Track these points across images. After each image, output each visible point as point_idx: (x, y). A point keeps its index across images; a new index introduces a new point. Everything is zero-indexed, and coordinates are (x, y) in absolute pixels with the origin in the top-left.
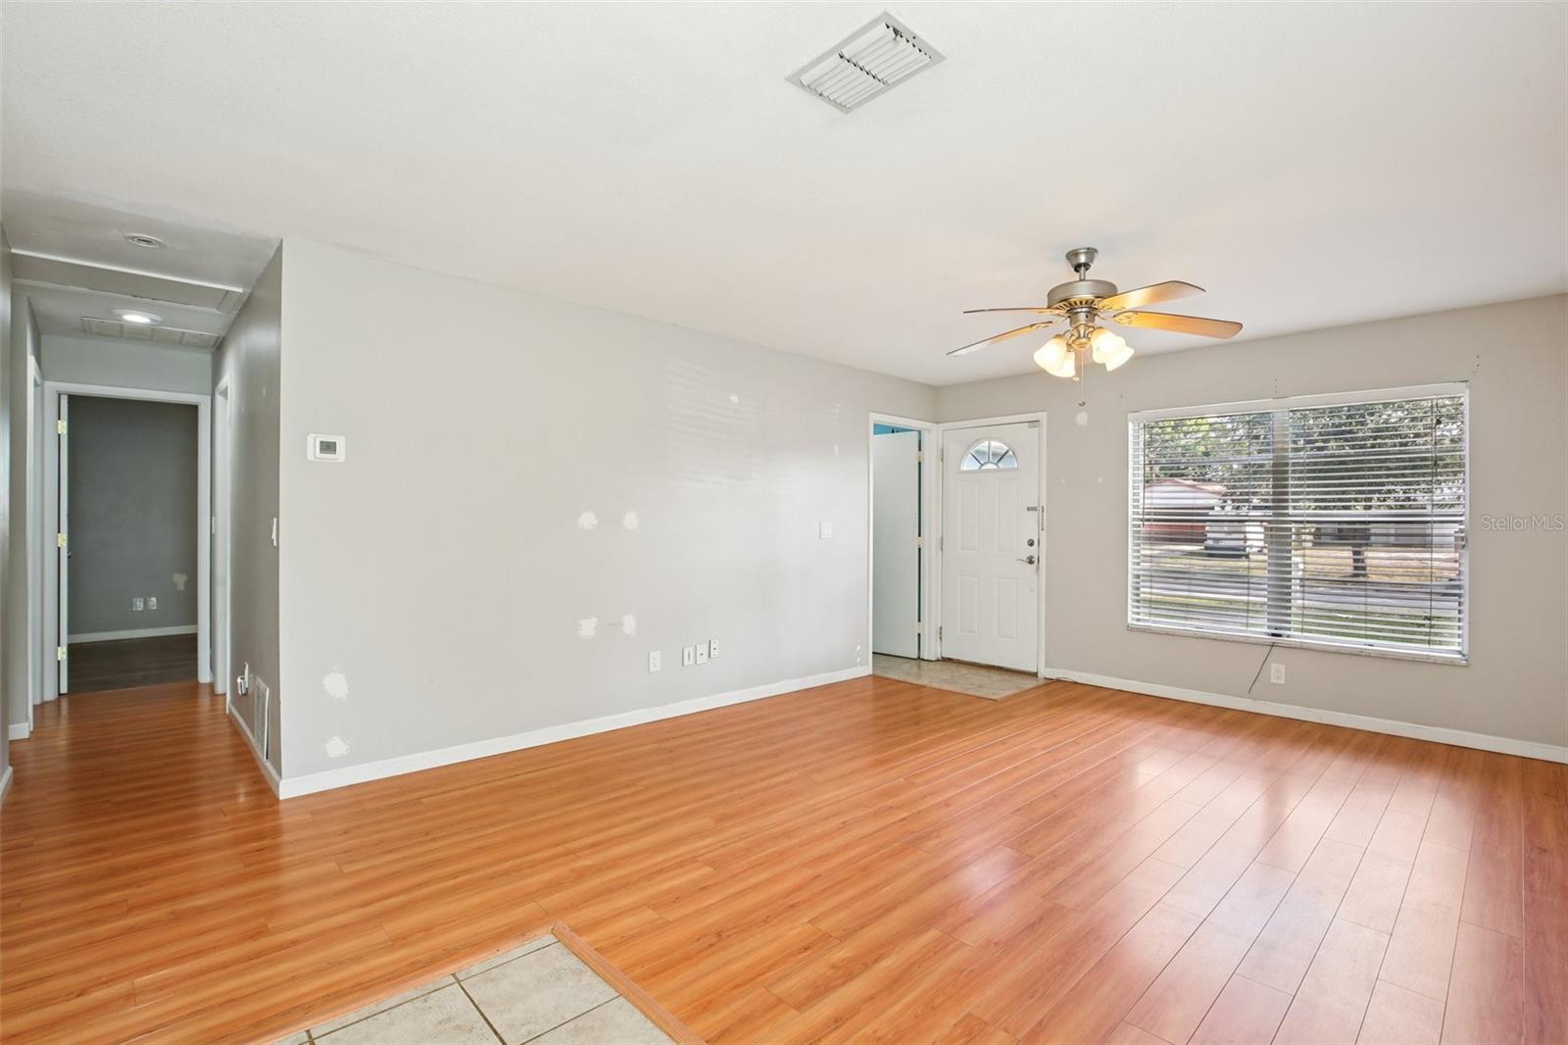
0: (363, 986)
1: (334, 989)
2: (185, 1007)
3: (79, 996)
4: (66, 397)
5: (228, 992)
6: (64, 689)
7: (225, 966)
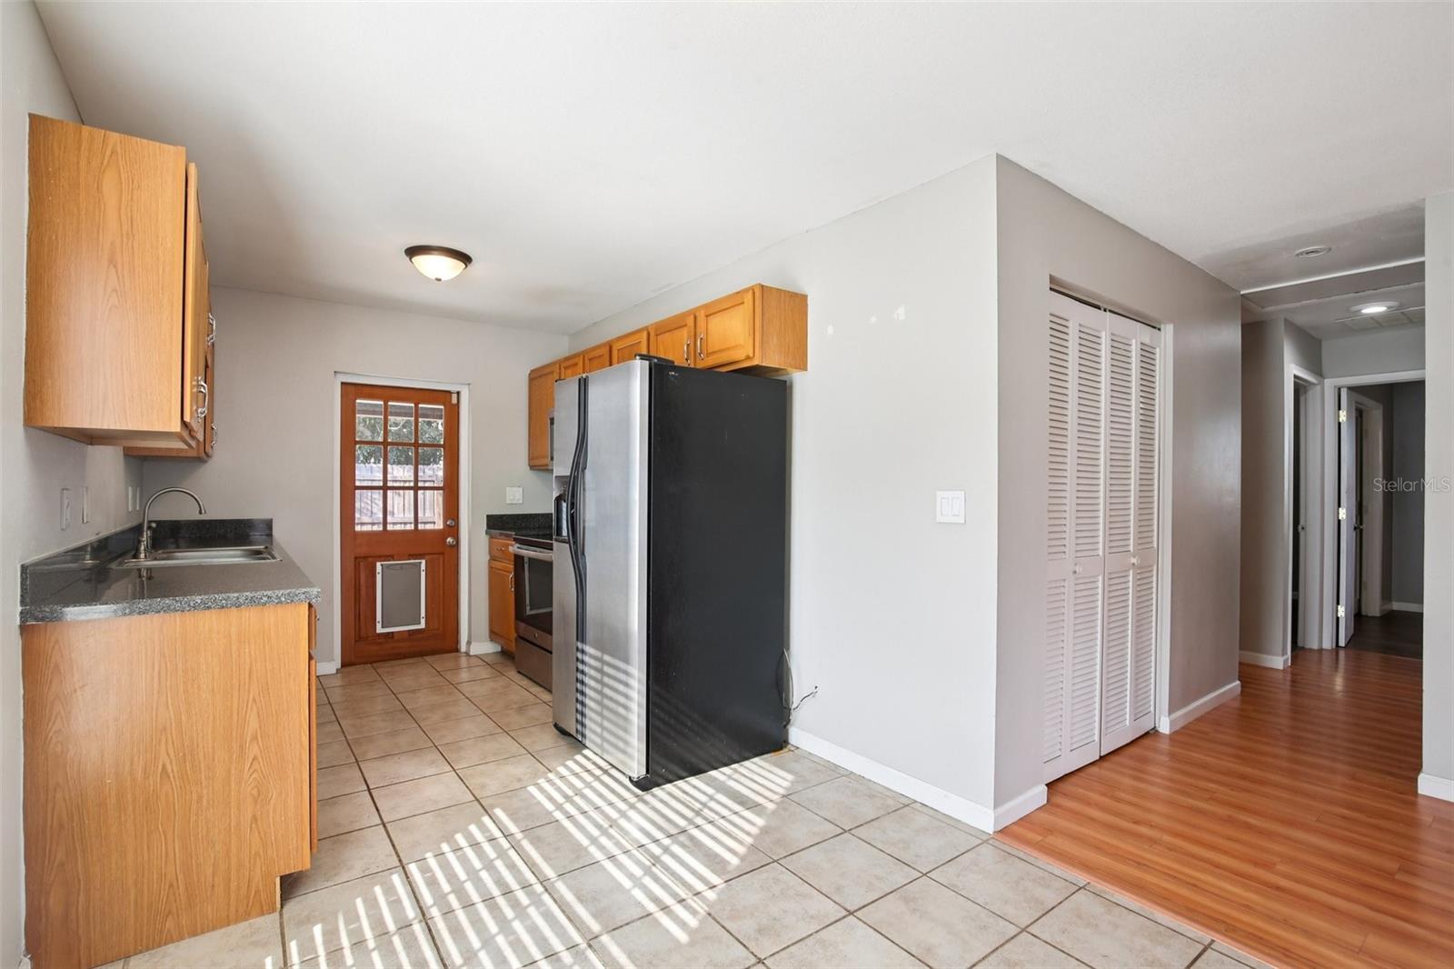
0: (1287, 953)
1: (1261, 935)
2: (1169, 868)
3: (1135, 823)
4: (1345, 389)
5: (1199, 880)
6: (1342, 643)
7: (1218, 866)
